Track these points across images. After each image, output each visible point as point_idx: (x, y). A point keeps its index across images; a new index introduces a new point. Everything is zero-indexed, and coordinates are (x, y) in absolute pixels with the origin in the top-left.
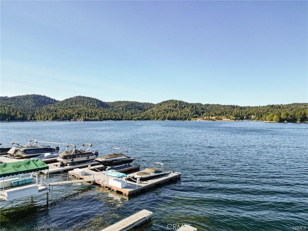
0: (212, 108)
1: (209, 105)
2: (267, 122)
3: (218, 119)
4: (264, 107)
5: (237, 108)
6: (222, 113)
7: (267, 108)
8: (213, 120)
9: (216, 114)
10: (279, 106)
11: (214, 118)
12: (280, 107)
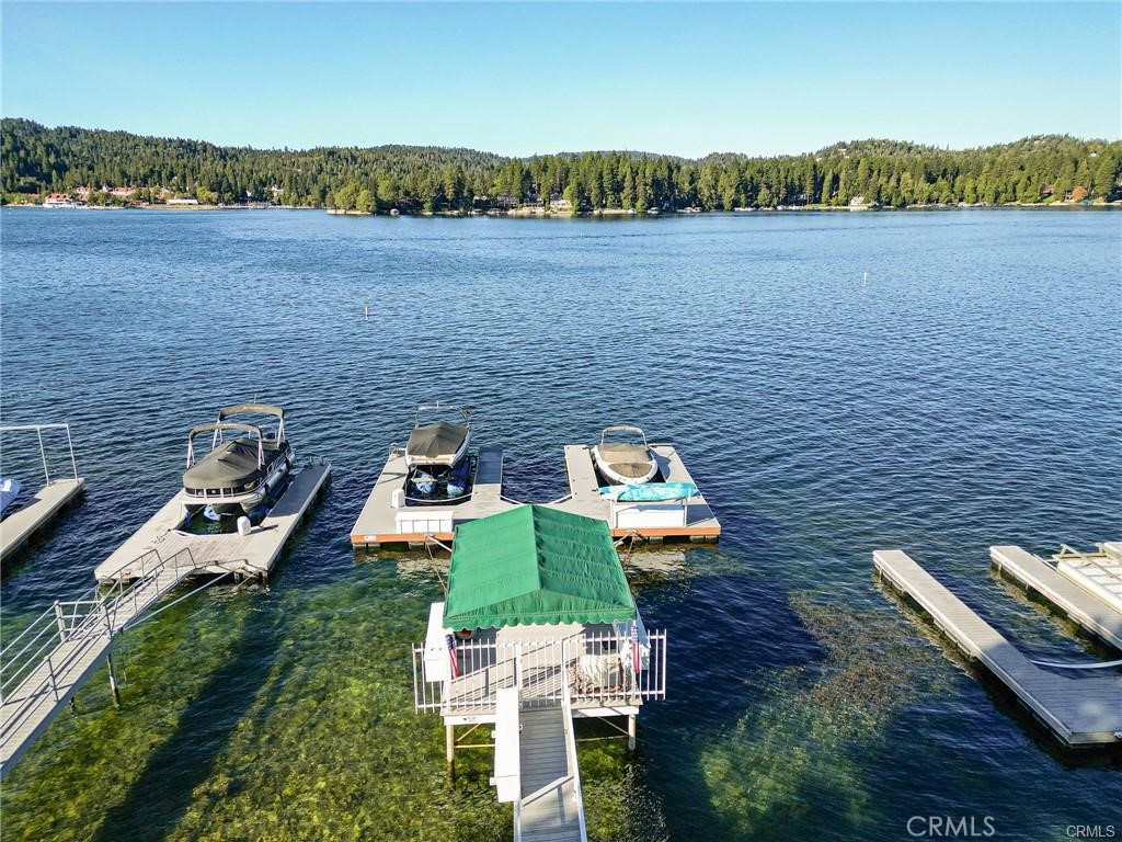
0: (94, 147)
1: (78, 131)
2: (339, 212)
3: (145, 200)
4: (303, 153)
5: (205, 151)
6: (151, 171)
7: (316, 158)
8: (126, 203)
9: (127, 180)
10: (352, 156)
11: (121, 193)
12: (354, 159)
